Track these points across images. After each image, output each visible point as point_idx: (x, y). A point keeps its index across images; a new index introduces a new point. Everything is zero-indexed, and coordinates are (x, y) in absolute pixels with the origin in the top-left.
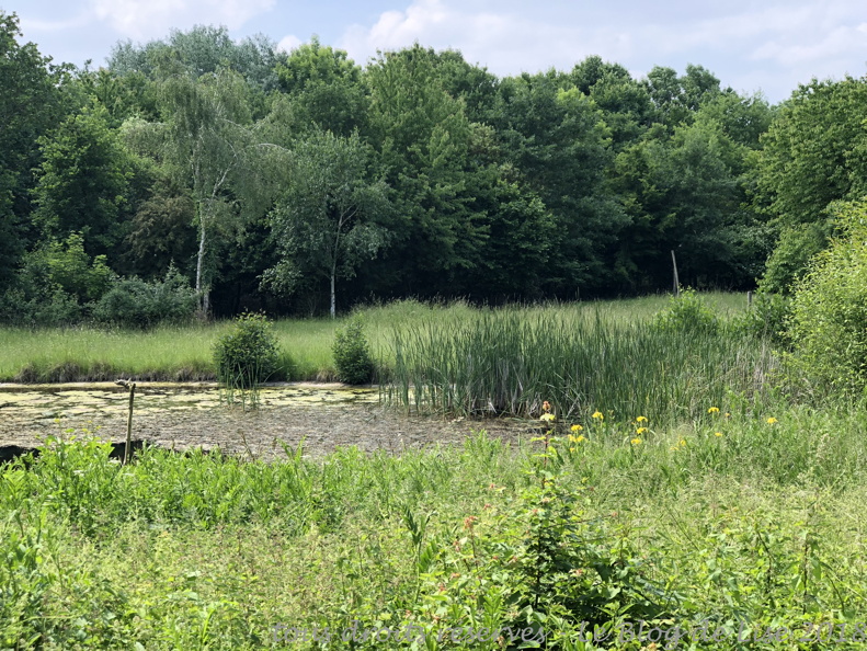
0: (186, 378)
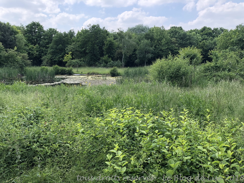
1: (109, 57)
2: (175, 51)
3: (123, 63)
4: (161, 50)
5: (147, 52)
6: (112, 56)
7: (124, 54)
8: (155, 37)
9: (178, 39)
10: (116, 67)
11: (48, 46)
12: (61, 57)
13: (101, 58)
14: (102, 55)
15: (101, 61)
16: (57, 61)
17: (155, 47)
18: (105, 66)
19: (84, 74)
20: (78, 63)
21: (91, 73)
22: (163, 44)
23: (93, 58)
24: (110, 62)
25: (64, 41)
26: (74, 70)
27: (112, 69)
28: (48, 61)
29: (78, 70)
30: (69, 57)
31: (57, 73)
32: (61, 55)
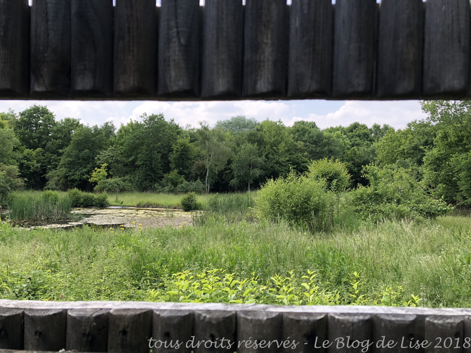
0: (175, 208)
1: (180, 173)
2: (302, 164)
3: (208, 185)
4: (277, 162)
5: (252, 166)
6: (186, 171)
7: (210, 168)
8: (266, 139)
9: (308, 144)
10: (193, 193)
11: (60, 151)
12: (85, 172)
13: (165, 175)
14: (167, 170)
15: (164, 181)
16: (76, 180)
17: (267, 156)
18: (171, 191)
19: (129, 206)
20: (118, 184)
21: (144, 204)
22: (280, 151)
23: (149, 175)
24: (182, 183)
25: (94, 142)
26: (111, 199)
27: (186, 196)
28: (59, 180)
29: (119, 199)
30: (101, 173)
31: (77, 204)
32: (85, 168)
